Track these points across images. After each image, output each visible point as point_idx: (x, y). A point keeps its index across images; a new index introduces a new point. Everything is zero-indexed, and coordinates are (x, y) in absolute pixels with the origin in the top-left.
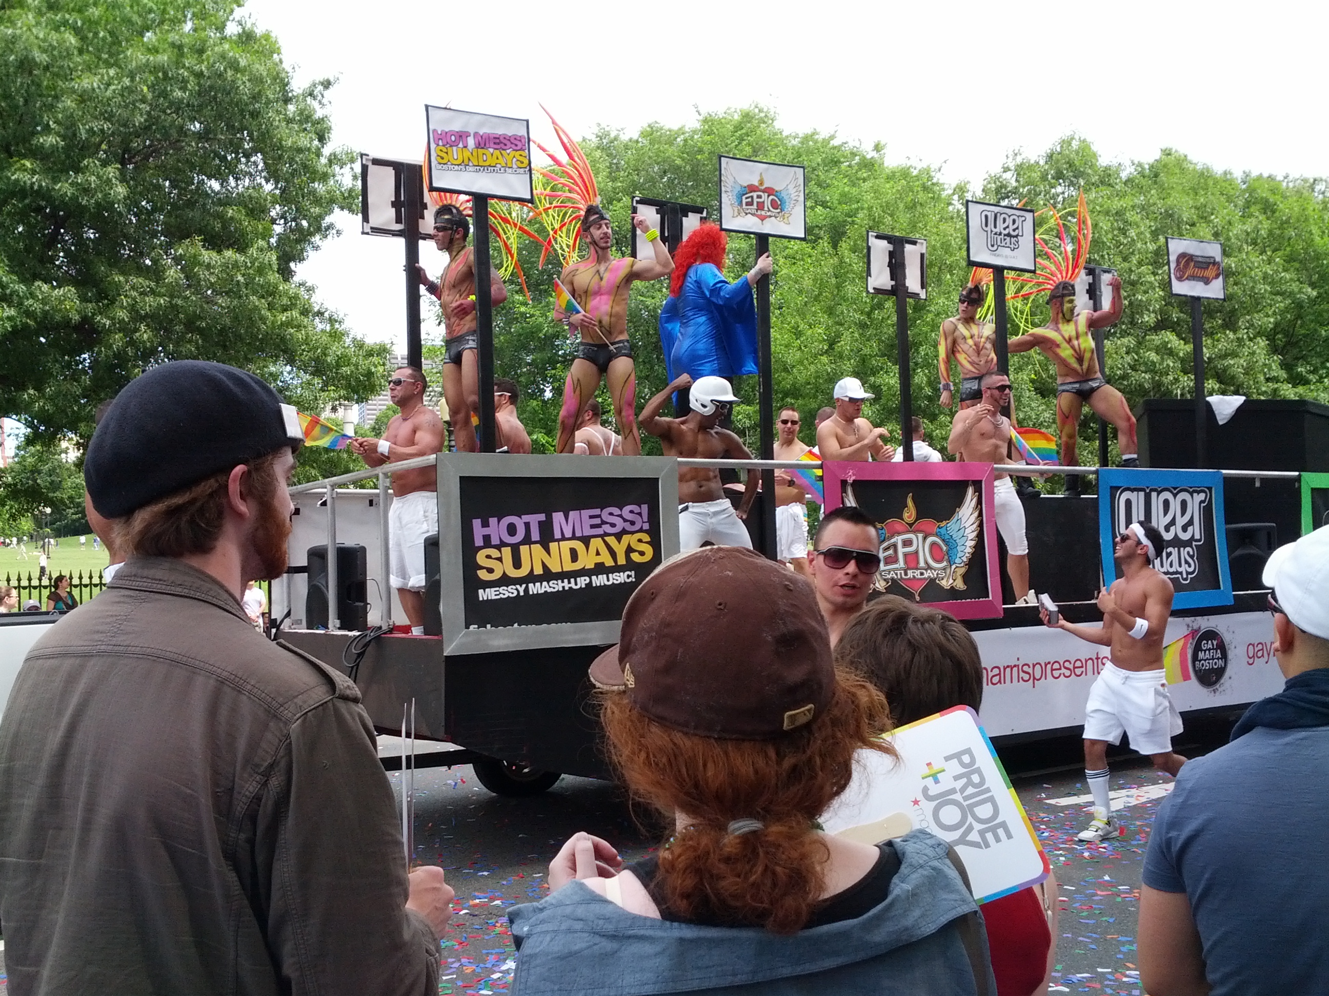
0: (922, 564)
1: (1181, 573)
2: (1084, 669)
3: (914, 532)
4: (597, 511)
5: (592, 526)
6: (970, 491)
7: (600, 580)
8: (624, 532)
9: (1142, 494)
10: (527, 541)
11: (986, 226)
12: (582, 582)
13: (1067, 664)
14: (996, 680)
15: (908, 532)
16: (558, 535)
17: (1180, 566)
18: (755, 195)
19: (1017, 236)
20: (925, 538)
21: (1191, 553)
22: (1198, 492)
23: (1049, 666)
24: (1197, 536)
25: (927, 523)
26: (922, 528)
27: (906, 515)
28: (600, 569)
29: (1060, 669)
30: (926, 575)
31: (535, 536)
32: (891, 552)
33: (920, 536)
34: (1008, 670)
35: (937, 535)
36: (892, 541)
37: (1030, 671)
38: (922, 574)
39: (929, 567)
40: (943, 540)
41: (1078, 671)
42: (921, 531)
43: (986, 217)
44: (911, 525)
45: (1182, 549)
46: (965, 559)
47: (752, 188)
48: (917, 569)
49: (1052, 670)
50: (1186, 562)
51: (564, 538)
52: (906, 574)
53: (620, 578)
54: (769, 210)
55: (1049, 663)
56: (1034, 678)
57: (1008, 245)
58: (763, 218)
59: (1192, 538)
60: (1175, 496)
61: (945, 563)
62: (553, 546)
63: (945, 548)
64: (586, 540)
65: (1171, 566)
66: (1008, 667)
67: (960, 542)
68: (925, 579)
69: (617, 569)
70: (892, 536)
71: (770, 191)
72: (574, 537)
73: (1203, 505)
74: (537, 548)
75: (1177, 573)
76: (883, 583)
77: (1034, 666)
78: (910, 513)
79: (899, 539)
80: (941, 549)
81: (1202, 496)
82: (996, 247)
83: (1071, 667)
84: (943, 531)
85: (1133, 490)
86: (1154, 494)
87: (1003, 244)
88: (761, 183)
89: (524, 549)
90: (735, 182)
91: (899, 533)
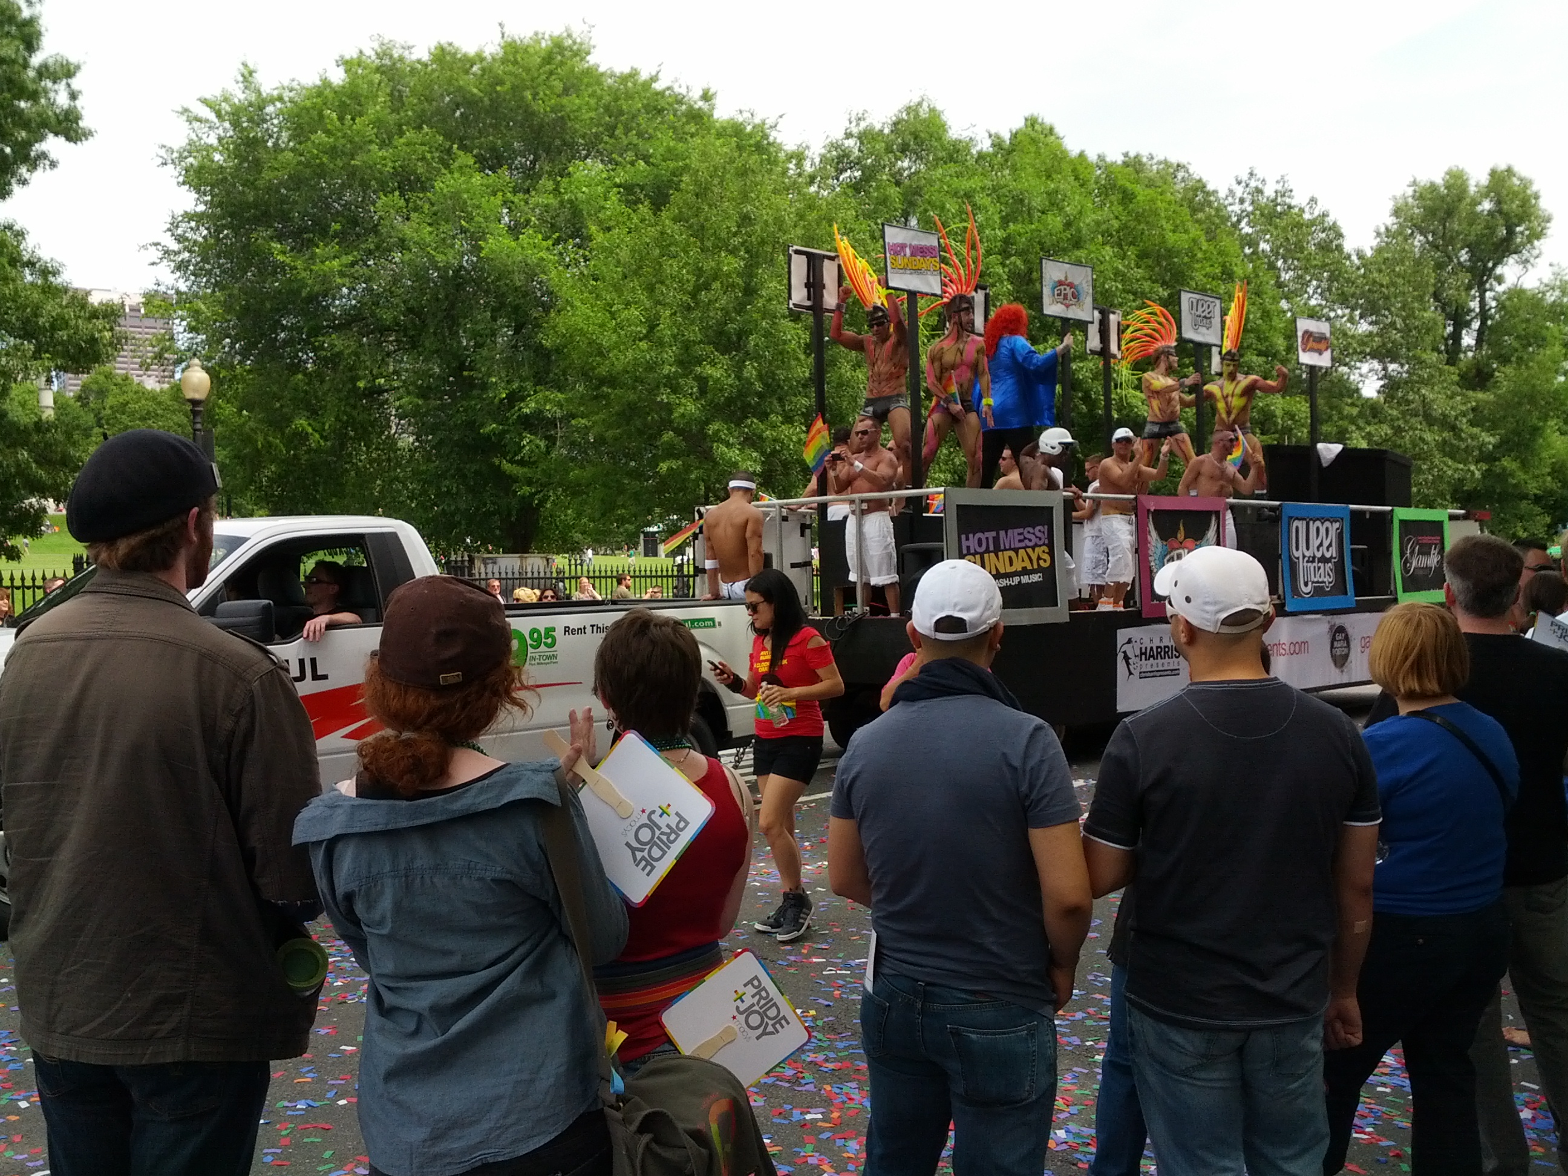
1: (1325, 583)
4: (1021, 530)
5: (1020, 541)
6: (1213, 519)
7: (1025, 579)
8: (1036, 545)
9: (1305, 522)
10: (987, 551)
11: (1192, 309)
12: (1016, 580)
15: (1180, 548)
16: (1002, 547)
17: (1325, 577)
22: (1336, 522)
24: (1335, 555)
25: (1190, 542)
27: (1179, 536)
28: (1025, 572)
36: (1172, 554)
43: (1192, 302)
44: (1181, 544)
45: (1326, 565)
50: (1328, 574)
51: (1006, 550)
53: (1036, 578)
54: (1071, 300)
59: (1332, 556)
60: (1323, 524)
62: (1000, 554)
64: (1016, 550)
65: (1320, 576)
69: (1033, 572)
70: (1172, 551)
71: (1071, 285)
72: (1010, 549)
73: (1338, 531)
75: (1323, 582)
78: (1181, 535)
79: (1175, 553)
81: (1338, 525)
82: (1197, 326)
85: (1300, 519)
86: (1311, 523)
88: (1066, 279)
89: (986, 556)
90: (1050, 278)
91: (1175, 549)
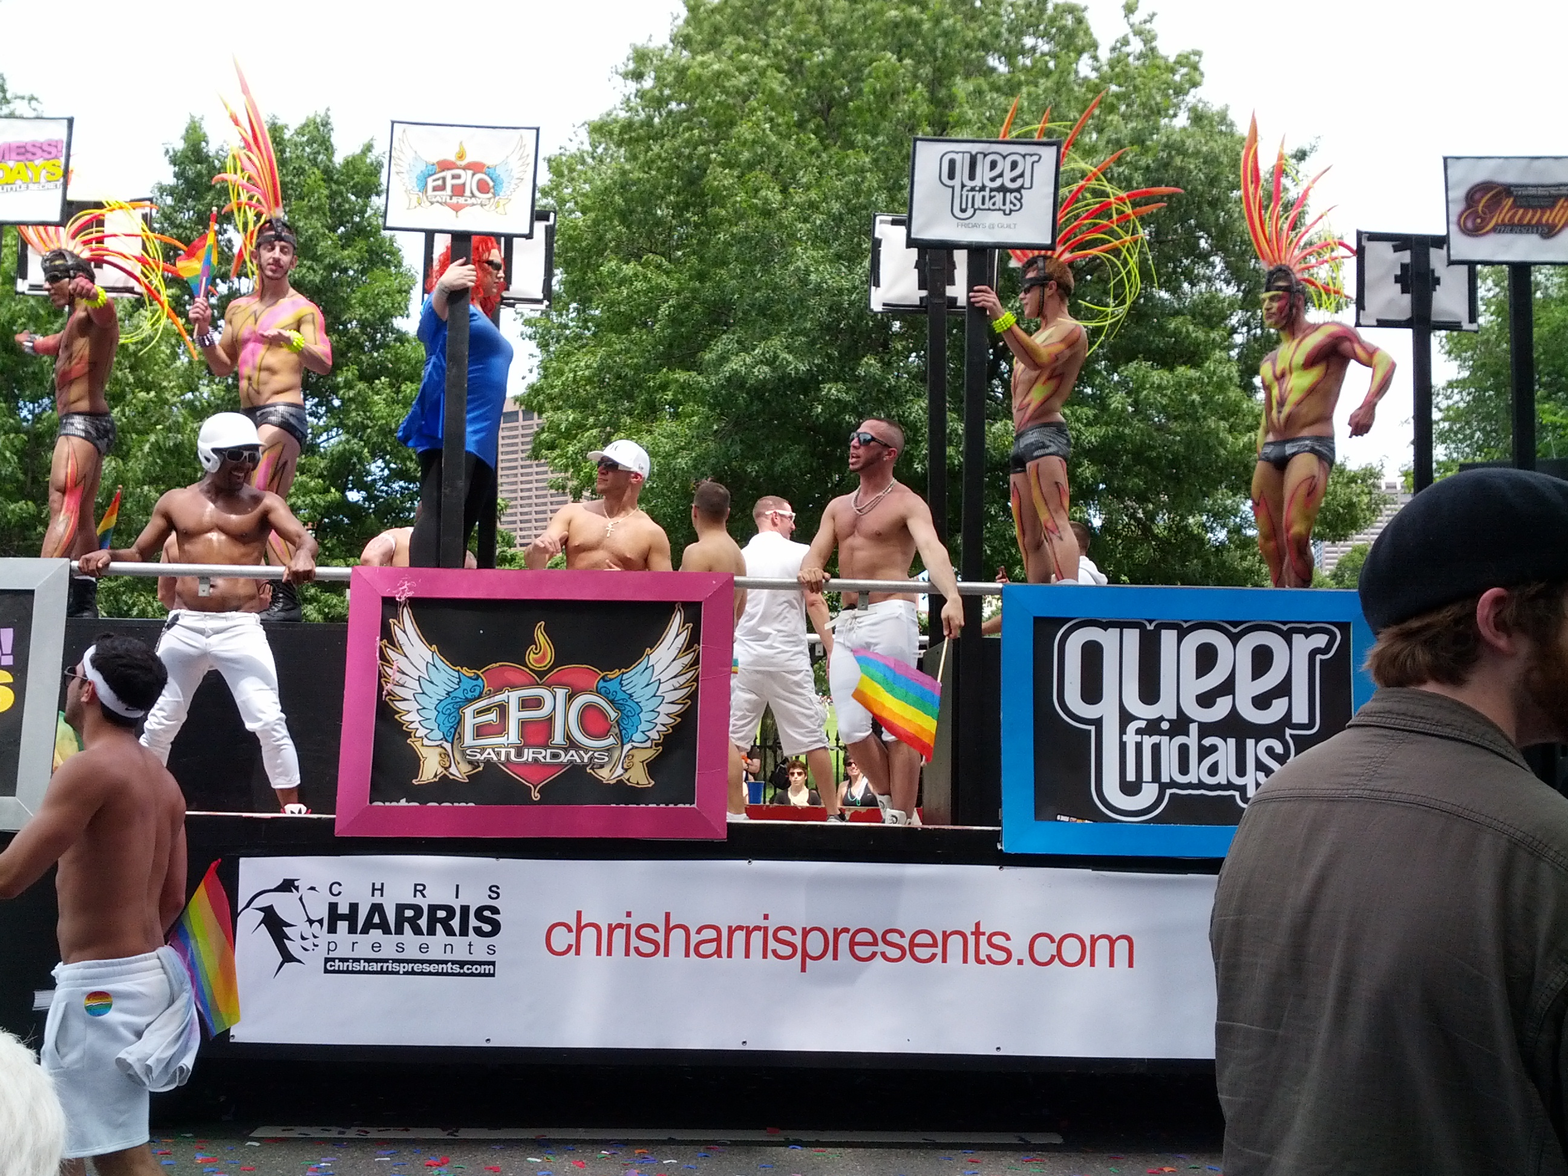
0: (558, 738)
1: (1242, 789)
2: (939, 950)
3: (548, 686)
6: (677, 620)
9: (1132, 637)
11: (951, 176)
13: (893, 937)
14: (705, 949)
15: (537, 685)
17: (1241, 771)
18: (448, 174)
19: (1018, 190)
20: (570, 698)
21: (1279, 749)
22: (1308, 633)
23: (844, 939)
24: (1300, 716)
25: (577, 672)
26: (565, 680)
27: (531, 657)
29: (875, 943)
30: (564, 758)
32: (492, 716)
33: (561, 693)
34: (739, 937)
35: (598, 692)
36: (498, 698)
37: (797, 940)
38: (555, 756)
39: (571, 744)
40: (612, 702)
41: (920, 953)
42: (562, 685)
43: (952, 163)
44: (541, 674)
45: (1250, 743)
46: (654, 735)
47: (445, 166)
48: (546, 746)
49: (853, 944)
50: (1260, 766)
52: (519, 754)
54: (473, 195)
55: (846, 930)
56: (805, 955)
57: (999, 204)
58: (457, 208)
59: (1287, 719)
60: (1235, 639)
61: (611, 740)
63: (613, 715)
65: (1213, 770)
66: (740, 928)
67: (648, 706)
68: (561, 765)
70: (499, 690)
73: (1319, 657)
75: (1230, 786)
76: (465, 768)
77: (806, 933)
78: (540, 653)
79: (513, 698)
80: (604, 715)
81: (1321, 640)
82: (970, 212)
83: (905, 942)
84: (613, 686)
85: (1105, 626)
86: (1168, 637)
87: (987, 205)
88: (461, 157)
90: (417, 157)
91: (513, 687)
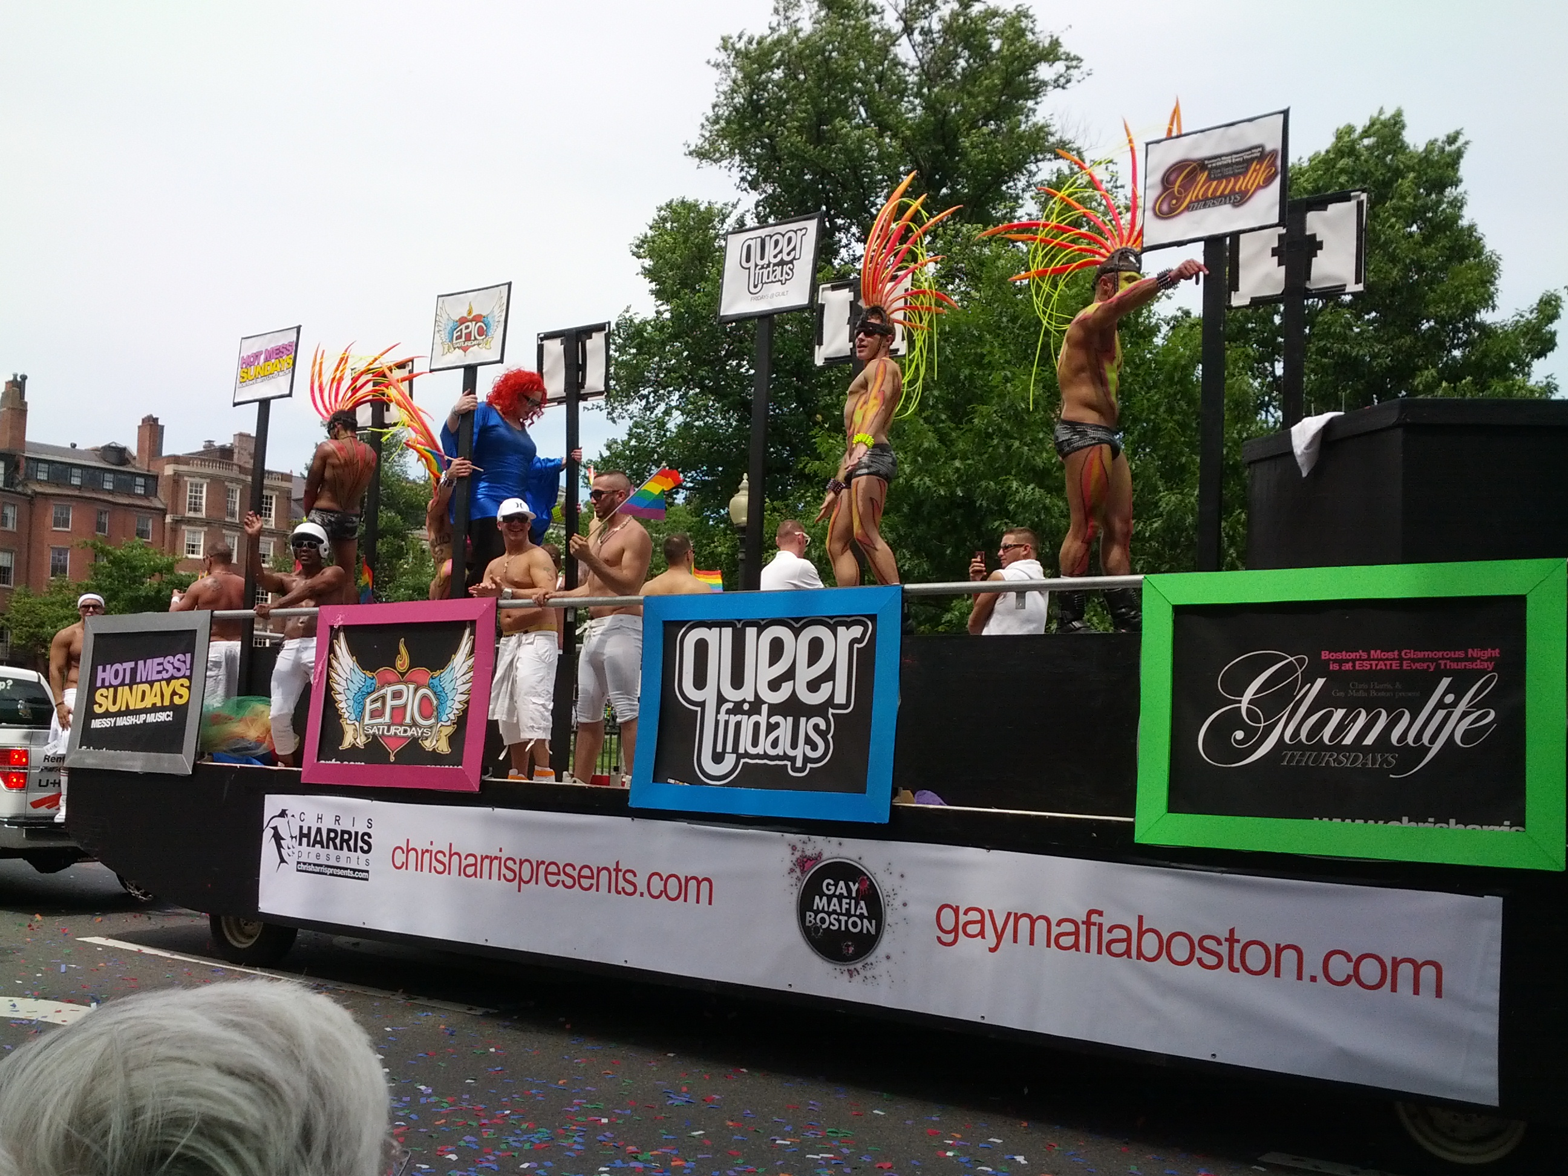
1: (793, 759)
3: (406, 683)
4: (160, 660)
6: (467, 632)
7: (151, 718)
8: (173, 678)
9: (728, 632)
10: (122, 684)
11: (748, 260)
12: (143, 717)
14: (469, 871)
15: (399, 682)
16: (138, 680)
17: (794, 745)
18: (464, 326)
19: (791, 262)
20: (416, 690)
21: (823, 726)
22: (848, 625)
23: (542, 868)
24: (840, 698)
25: (420, 673)
26: (413, 679)
27: (398, 663)
28: (154, 709)
30: (409, 734)
31: (127, 681)
32: (379, 704)
33: (412, 687)
34: (487, 862)
35: (429, 687)
36: (382, 692)
37: (516, 868)
38: (405, 731)
39: (414, 724)
40: (435, 693)
42: (412, 682)
43: (749, 247)
44: (403, 674)
45: (803, 720)
46: (452, 717)
47: (463, 320)
48: (401, 725)
50: (809, 741)
53: (162, 717)
55: (543, 863)
56: (521, 879)
57: (779, 277)
58: (465, 349)
60: (797, 633)
61: (433, 721)
62: (135, 687)
63: (435, 702)
66: (487, 857)
67: (450, 696)
68: (408, 737)
69: (163, 709)
70: (383, 687)
71: (478, 319)
73: (856, 646)
74: (127, 688)
76: (364, 739)
77: (521, 863)
78: (403, 660)
79: (389, 691)
80: (431, 703)
81: (857, 631)
82: (760, 286)
84: (436, 682)
87: (772, 278)
88: (470, 313)
89: (120, 689)
90: (449, 318)
91: (390, 684)
